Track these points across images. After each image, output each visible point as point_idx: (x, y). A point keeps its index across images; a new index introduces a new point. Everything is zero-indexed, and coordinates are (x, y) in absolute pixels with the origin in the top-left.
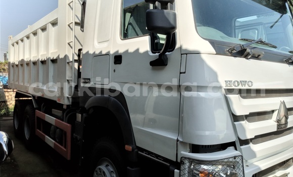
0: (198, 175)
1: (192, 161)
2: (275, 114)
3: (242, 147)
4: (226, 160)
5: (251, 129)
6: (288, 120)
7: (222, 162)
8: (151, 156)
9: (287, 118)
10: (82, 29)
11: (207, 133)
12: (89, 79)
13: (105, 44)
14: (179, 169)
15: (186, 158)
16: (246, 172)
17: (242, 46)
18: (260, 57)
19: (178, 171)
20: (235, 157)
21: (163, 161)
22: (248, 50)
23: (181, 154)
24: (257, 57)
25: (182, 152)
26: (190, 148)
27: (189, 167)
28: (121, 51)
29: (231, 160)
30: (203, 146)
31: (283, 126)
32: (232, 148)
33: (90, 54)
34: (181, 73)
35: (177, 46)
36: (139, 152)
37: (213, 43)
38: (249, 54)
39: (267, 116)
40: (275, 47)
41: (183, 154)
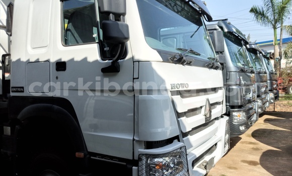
0: (154, 167)
1: (149, 156)
2: (203, 109)
3: (184, 139)
4: (175, 151)
5: (189, 123)
6: (212, 114)
7: (173, 153)
8: (105, 159)
9: (210, 112)
10: (9, 33)
11: (159, 130)
12: (23, 88)
13: (43, 51)
14: (137, 165)
15: (143, 155)
16: (188, 159)
17: (180, 55)
18: (191, 63)
19: (137, 168)
20: (181, 148)
21: (118, 161)
22: (184, 58)
23: (138, 151)
24: (189, 64)
25: (139, 150)
26: (145, 146)
27: (147, 162)
28: (65, 59)
29: (178, 150)
30: (155, 142)
31: (208, 119)
32: (176, 141)
33: (23, 62)
34: (134, 79)
35: (129, 56)
36: (92, 157)
37: (160, 52)
38: (184, 61)
39: (197, 112)
40: (199, 55)
41: (141, 152)
